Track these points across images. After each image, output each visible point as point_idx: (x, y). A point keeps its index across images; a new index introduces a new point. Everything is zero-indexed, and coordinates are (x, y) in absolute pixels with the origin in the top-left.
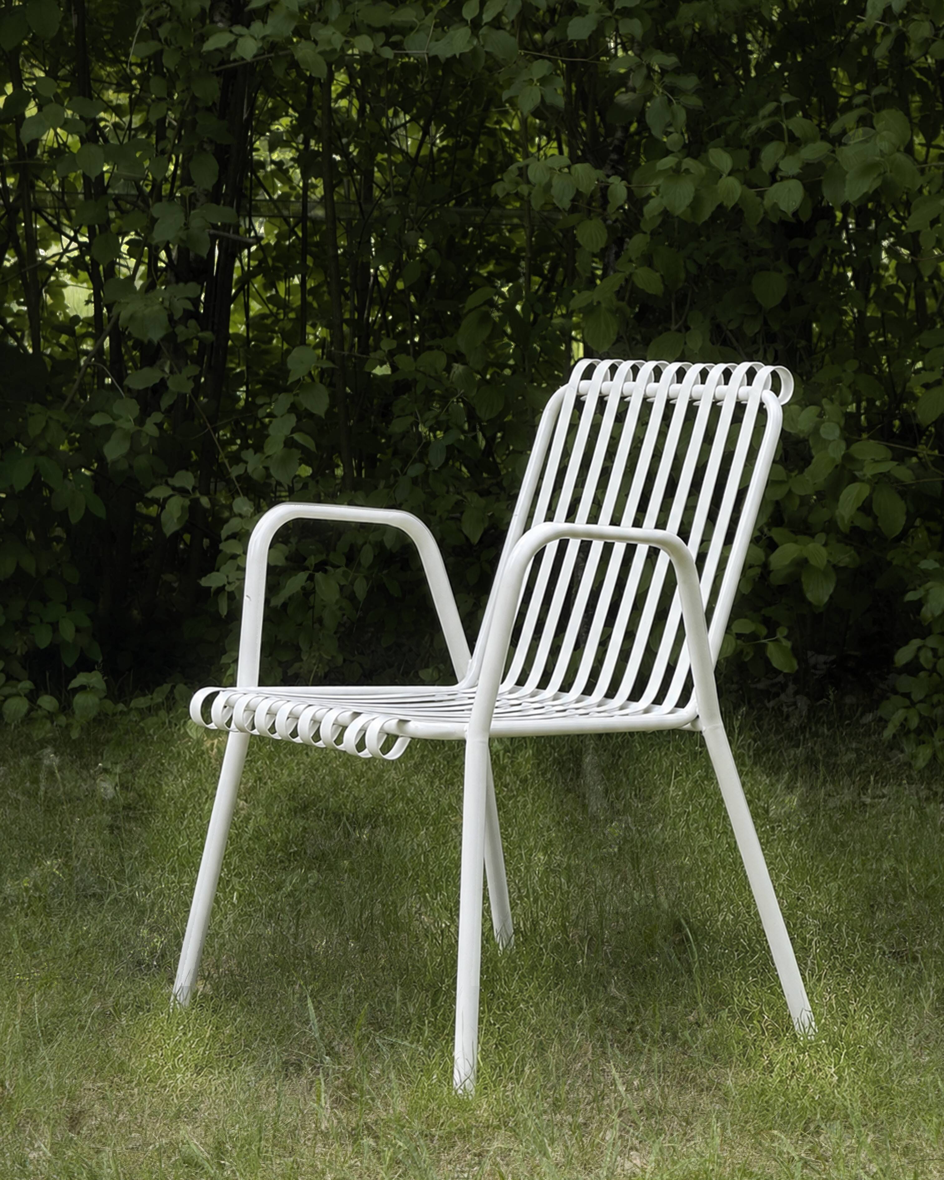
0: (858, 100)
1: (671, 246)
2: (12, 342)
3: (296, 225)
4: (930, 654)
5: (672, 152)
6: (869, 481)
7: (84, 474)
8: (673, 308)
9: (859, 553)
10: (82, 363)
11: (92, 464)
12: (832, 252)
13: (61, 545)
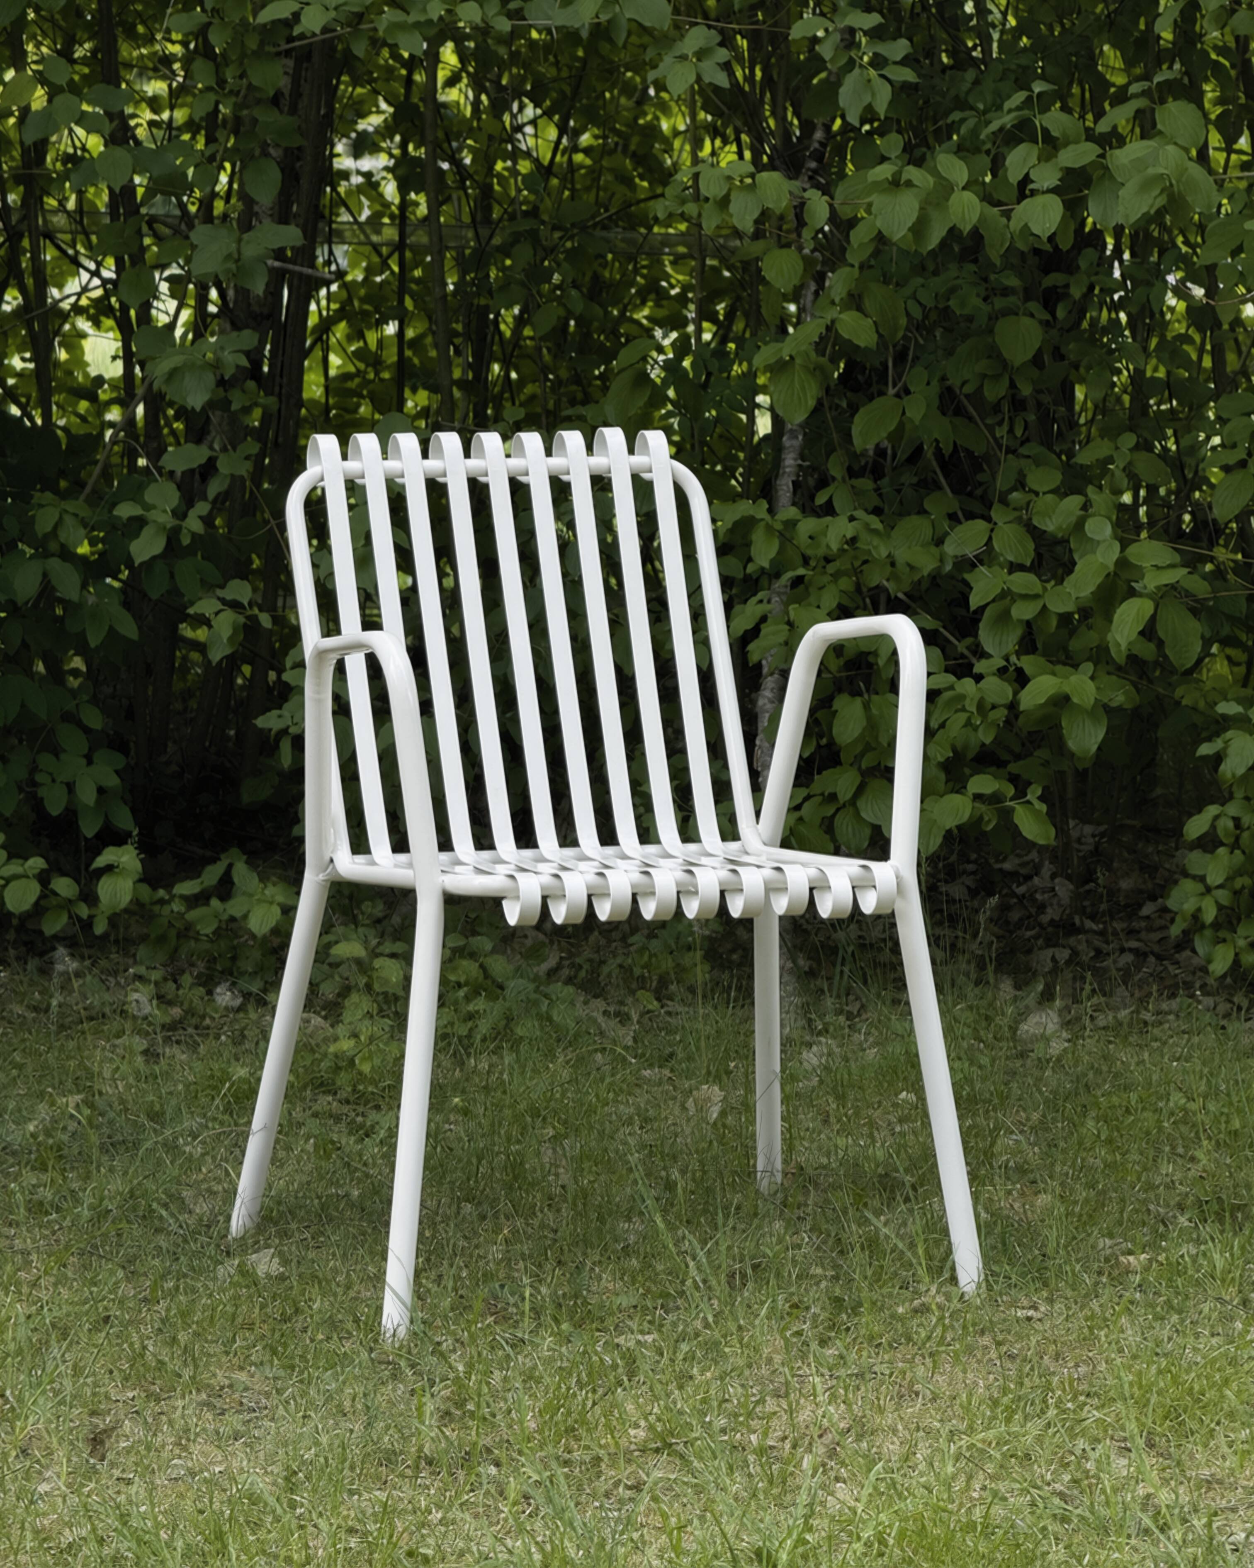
0: (1134, 88)
1: (886, 282)
2: (15, 411)
3: (390, 255)
4: (1230, 824)
5: (889, 159)
6: (1150, 596)
7: (110, 586)
8: (890, 364)
9: (1138, 691)
10: (107, 439)
11: (120, 571)
12: (1101, 290)
13: (80, 680)
